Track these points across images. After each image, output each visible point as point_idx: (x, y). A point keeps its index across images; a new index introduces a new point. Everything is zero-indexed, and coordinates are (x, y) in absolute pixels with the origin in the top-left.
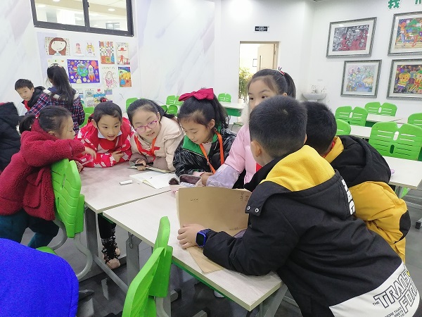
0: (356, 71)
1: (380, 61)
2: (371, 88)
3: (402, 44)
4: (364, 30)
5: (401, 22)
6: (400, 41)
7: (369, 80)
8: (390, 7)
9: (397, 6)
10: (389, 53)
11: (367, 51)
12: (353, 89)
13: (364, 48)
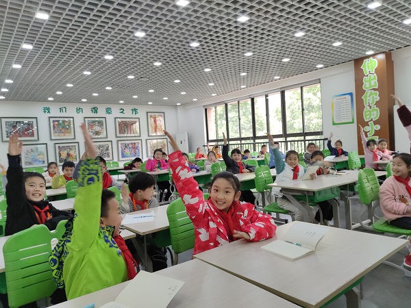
0: (30, 151)
1: (46, 144)
2: (44, 162)
3: (57, 134)
4: (30, 125)
5: (54, 121)
6: (56, 132)
7: (41, 157)
8: (45, 112)
9: (49, 112)
10: (51, 140)
11: (35, 138)
12: (30, 163)
13: (32, 135)
